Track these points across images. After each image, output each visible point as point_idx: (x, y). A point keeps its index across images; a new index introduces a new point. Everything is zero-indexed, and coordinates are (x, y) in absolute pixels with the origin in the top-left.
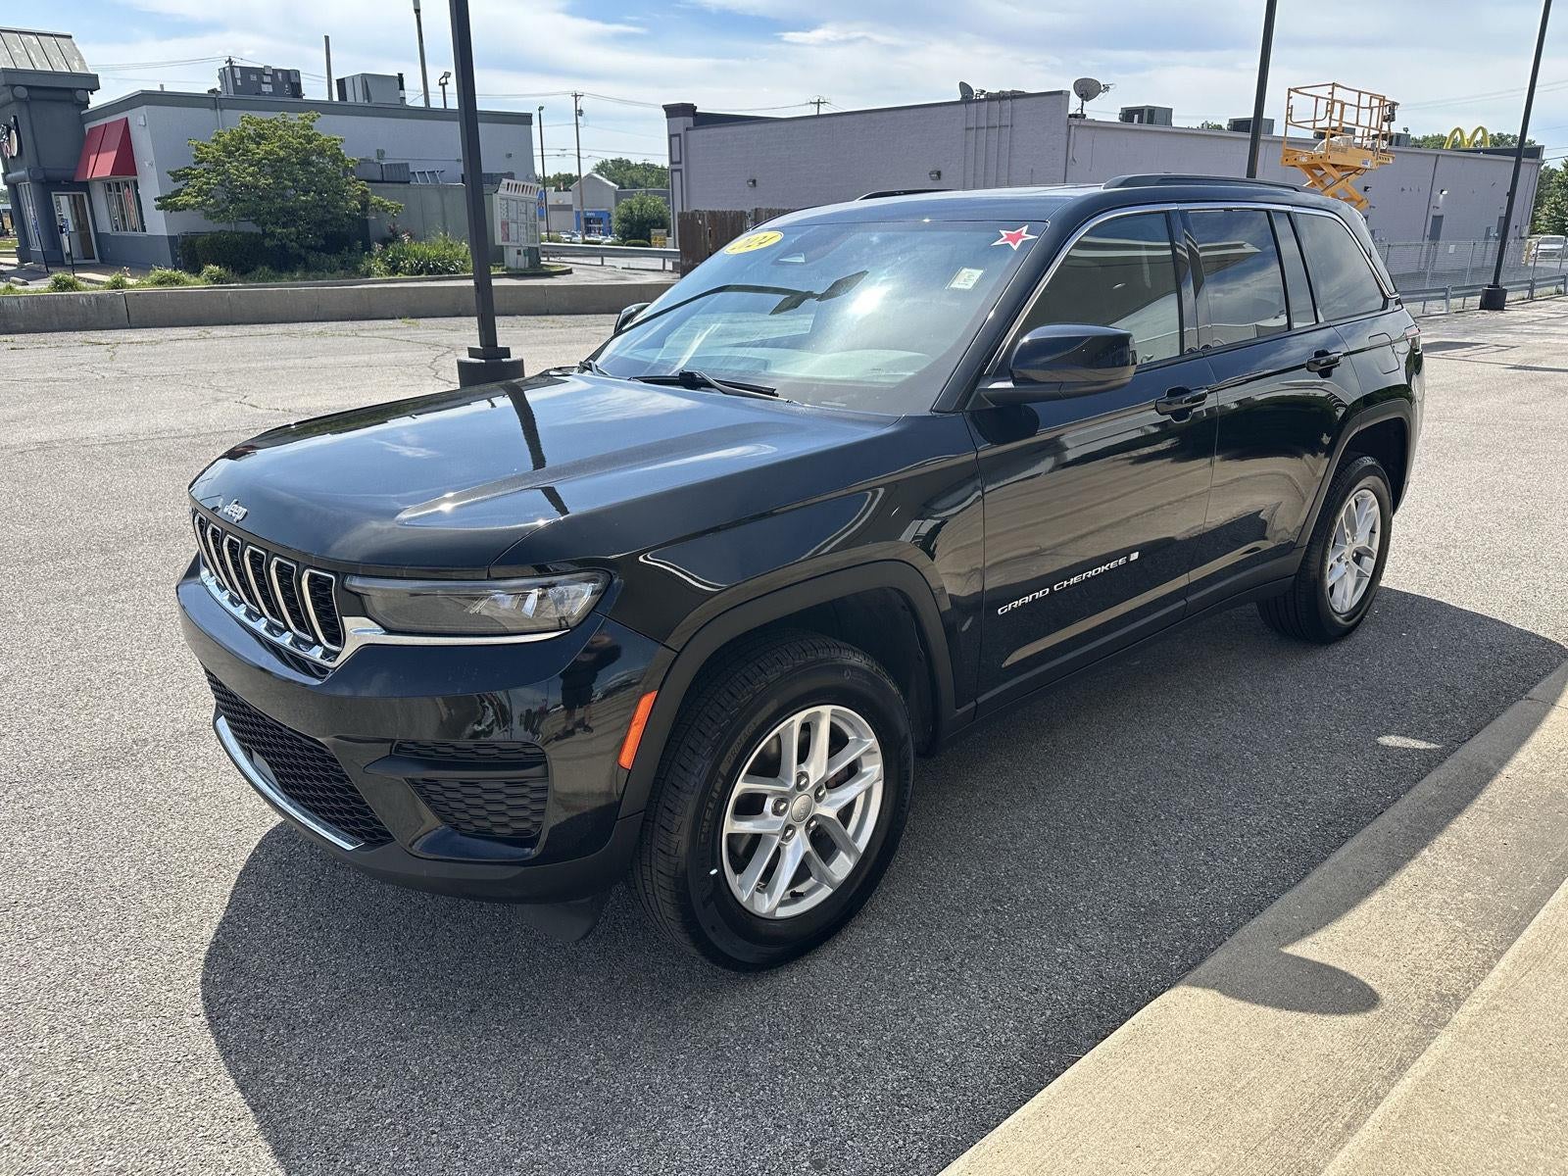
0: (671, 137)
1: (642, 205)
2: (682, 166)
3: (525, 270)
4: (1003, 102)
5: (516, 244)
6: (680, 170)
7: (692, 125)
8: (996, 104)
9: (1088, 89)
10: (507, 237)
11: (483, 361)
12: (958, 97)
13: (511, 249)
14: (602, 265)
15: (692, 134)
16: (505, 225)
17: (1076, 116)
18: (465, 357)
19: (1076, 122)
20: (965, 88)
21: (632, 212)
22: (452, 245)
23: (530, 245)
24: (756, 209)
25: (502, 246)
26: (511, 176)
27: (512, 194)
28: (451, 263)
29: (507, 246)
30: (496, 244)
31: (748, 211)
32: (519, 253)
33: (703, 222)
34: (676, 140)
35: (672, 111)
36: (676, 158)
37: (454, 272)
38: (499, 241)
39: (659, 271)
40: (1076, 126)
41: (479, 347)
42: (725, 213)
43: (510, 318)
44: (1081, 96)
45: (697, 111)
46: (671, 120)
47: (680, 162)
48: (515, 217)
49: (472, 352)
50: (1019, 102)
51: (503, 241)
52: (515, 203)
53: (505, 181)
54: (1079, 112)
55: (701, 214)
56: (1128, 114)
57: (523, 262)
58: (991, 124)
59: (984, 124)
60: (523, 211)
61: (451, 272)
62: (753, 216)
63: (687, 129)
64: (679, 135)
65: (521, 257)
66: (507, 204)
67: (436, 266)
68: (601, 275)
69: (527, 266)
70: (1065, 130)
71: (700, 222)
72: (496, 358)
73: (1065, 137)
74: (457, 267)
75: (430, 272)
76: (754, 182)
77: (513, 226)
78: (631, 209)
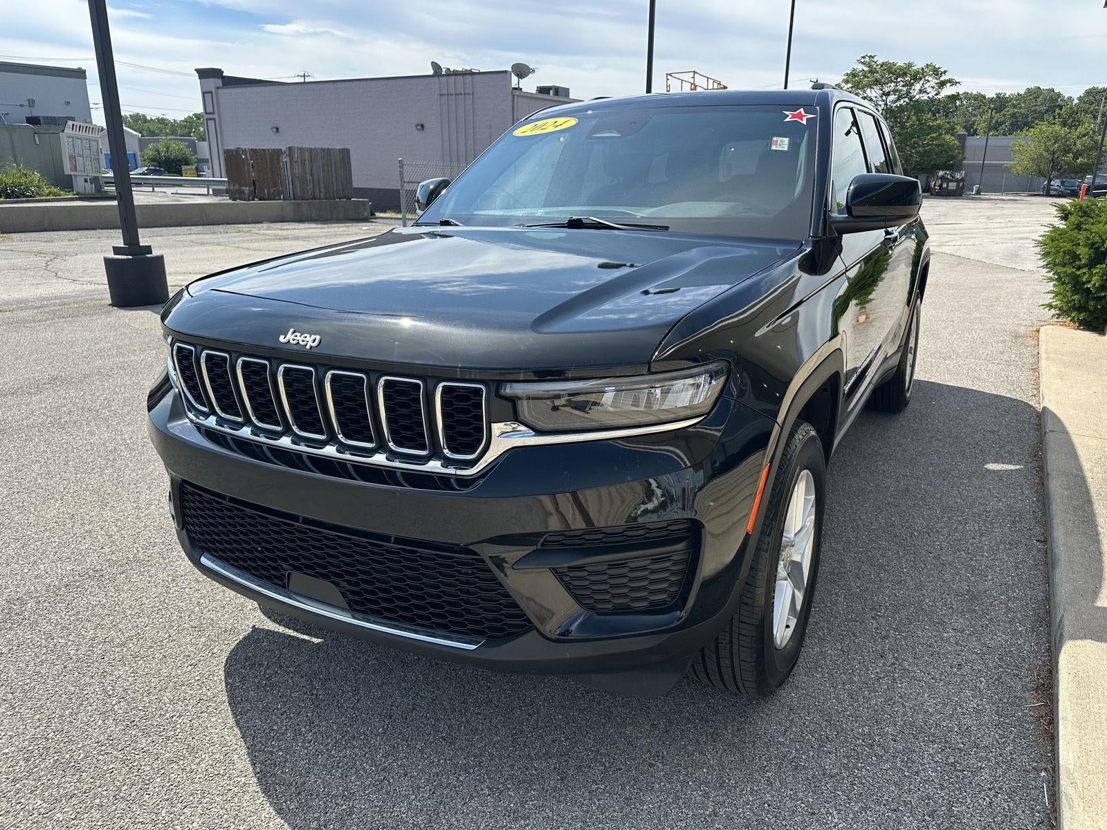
0: (204, 93)
1: (168, 148)
2: (216, 116)
3: (94, 194)
4: (466, 77)
5: (83, 174)
6: (214, 119)
7: (221, 85)
8: (460, 78)
9: (522, 71)
10: (75, 168)
11: (130, 257)
12: (431, 72)
13: (78, 178)
14: (153, 191)
15: (220, 91)
16: (72, 158)
17: (516, 89)
18: (111, 255)
19: (517, 92)
20: (435, 66)
21: (159, 154)
22: (26, 175)
23: (95, 175)
24: (290, 148)
25: (71, 175)
26: (73, 119)
27: (76, 133)
28: (27, 189)
29: (75, 176)
30: (66, 173)
31: (283, 149)
32: (86, 181)
33: (246, 156)
34: (208, 96)
35: (203, 74)
36: (210, 110)
37: (31, 196)
38: (68, 171)
39: (204, 195)
40: (518, 96)
41: (123, 246)
42: (264, 150)
43: (93, 232)
44: (517, 75)
45: (224, 74)
46: (203, 80)
47: (213, 113)
48: (81, 151)
49: (117, 250)
50: (476, 78)
51: (71, 170)
52: (79, 141)
53: (70, 123)
54: (517, 86)
55: (244, 151)
56: (544, 90)
57: (90, 188)
58: (458, 92)
59: (452, 91)
60: (87, 147)
61: (27, 196)
62: (288, 153)
63: (218, 88)
64: (211, 92)
65: (88, 185)
66: (73, 141)
67: (13, 192)
68: (155, 198)
69: (93, 191)
70: (510, 98)
71: (243, 157)
72: (142, 254)
73: (511, 103)
74: (32, 192)
75: (8, 196)
76: (277, 129)
77: (80, 160)
78: (157, 151)
